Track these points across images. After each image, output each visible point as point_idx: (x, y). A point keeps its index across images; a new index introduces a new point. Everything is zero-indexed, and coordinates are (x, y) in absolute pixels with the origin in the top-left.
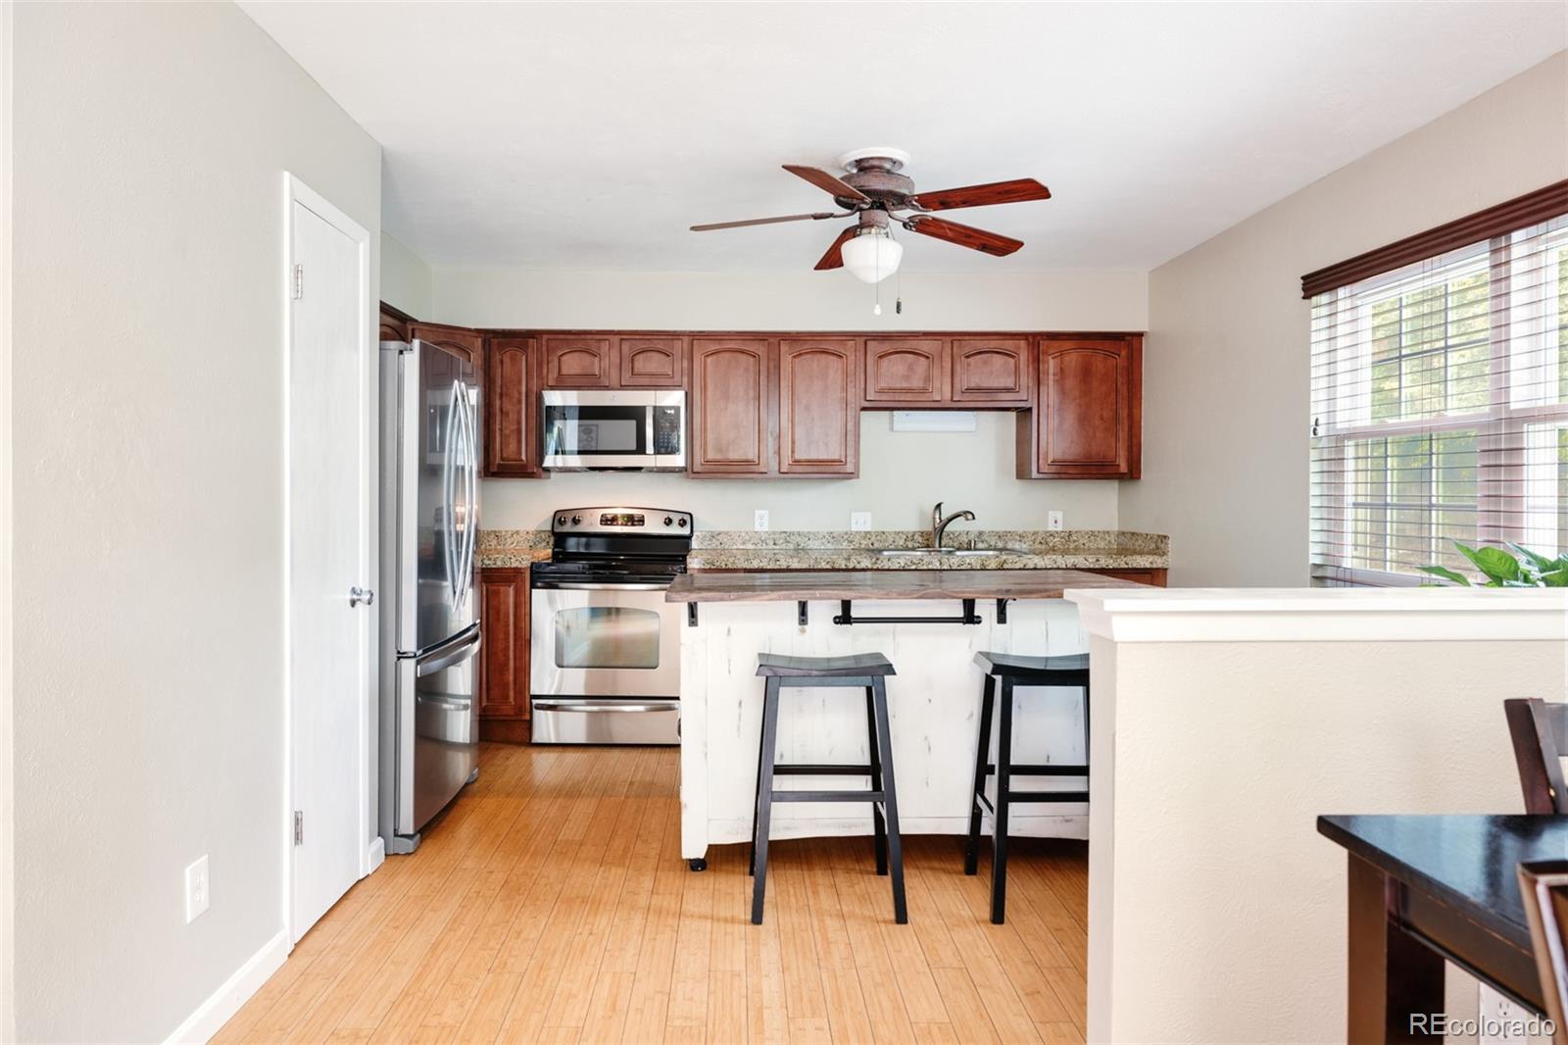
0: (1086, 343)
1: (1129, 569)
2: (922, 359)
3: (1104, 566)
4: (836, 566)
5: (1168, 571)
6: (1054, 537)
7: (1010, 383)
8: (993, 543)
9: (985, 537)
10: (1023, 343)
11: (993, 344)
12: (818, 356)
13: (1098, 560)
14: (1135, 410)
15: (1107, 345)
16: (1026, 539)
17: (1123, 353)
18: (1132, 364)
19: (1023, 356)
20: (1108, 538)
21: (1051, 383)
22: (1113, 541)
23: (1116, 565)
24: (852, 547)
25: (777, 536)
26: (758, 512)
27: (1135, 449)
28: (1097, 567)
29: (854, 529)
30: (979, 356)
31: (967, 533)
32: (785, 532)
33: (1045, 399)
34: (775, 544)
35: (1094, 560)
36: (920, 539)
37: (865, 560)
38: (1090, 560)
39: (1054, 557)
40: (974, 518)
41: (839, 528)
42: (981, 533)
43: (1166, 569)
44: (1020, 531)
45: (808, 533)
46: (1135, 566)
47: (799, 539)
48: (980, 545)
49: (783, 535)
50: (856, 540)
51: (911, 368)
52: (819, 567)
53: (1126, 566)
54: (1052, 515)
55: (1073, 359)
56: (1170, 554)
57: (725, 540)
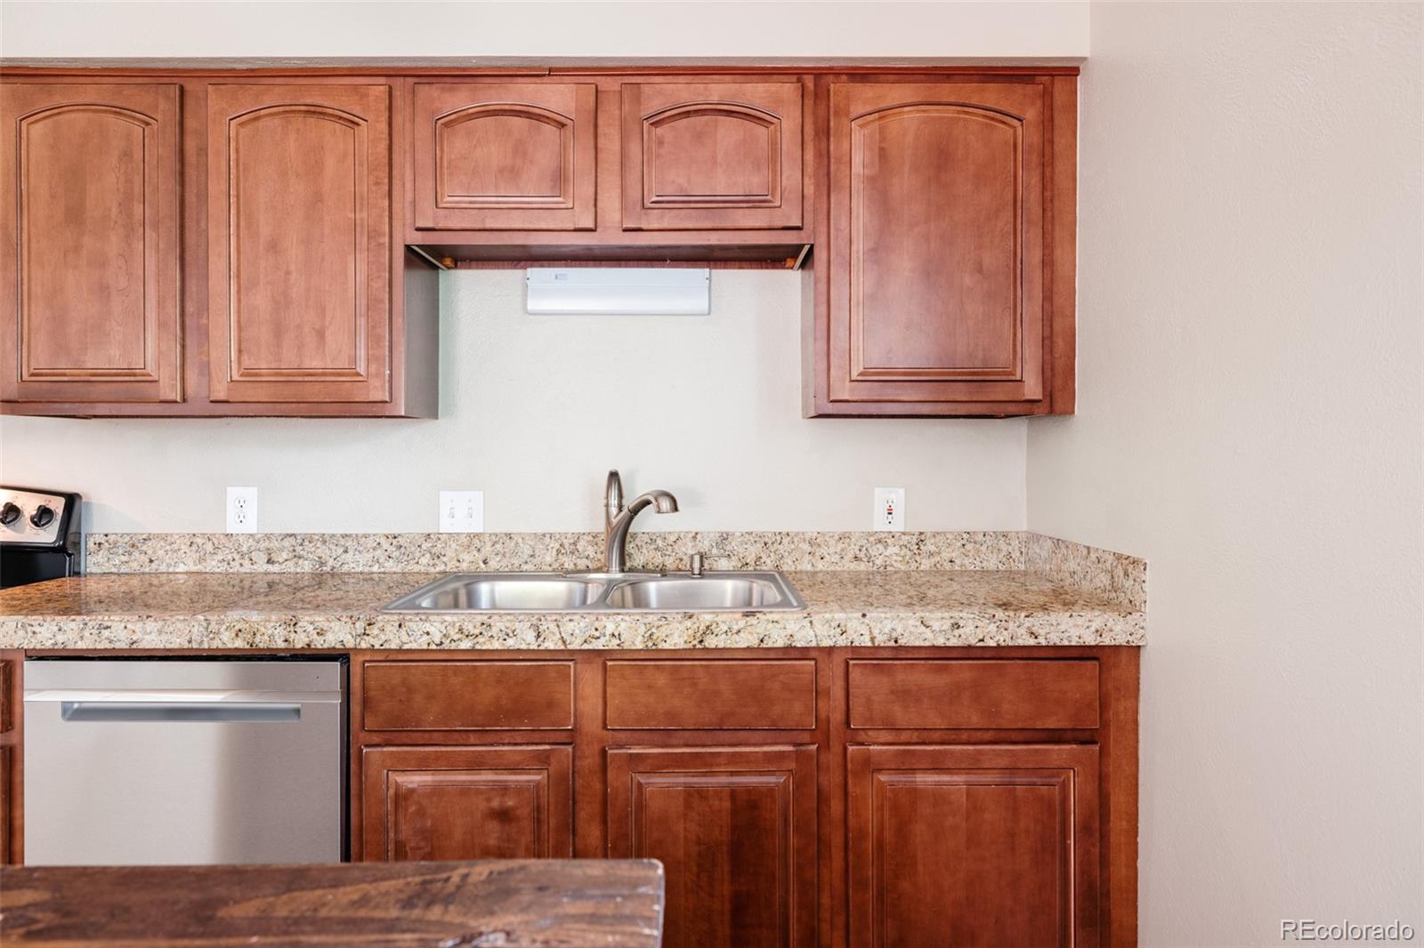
0: (946, 91)
1: (1038, 647)
2: (548, 129)
3: (973, 641)
4: (262, 642)
5: (1142, 651)
6: (886, 546)
7: (754, 182)
8: (751, 559)
9: (733, 545)
10: (788, 90)
11: (717, 91)
12: (298, 121)
13: (956, 626)
14: (1058, 252)
15: (992, 95)
16: (823, 551)
17: (1031, 114)
18: (1052, 142)
19: (789, 123)
20: (1004, 548)
21: (857, 185)
22: (1016, 554)
23: (1003, 639)
24: (441, 568)
25: (275, 544)
26: (234, 493)
27: (1060, 343)
28: (953, 642)
29: (446, 526)
30: (685, 121)
31: (694, 538)
32: (291, 535)
33: (844, 223)
34: (269, 561)
35: (947, 625)
36: (591, 551)
37: (336, 626)
38: (936, 626)
40: (676, 509)
41: (410, 525)
42: (724, 538)
43: (1139, 647)
44: (811, 529)
45: (344, 536)
46: (1055, 639)
47: (323, 551)
48: (724, 564)
49: (287, 543)
50: (450, 553)
51: (520, 150)
52: (216, 644)
53: (1032, 642)
54: (881, 498)
55: (909, 125)
56: (1148, 608)
57: (161, 553)
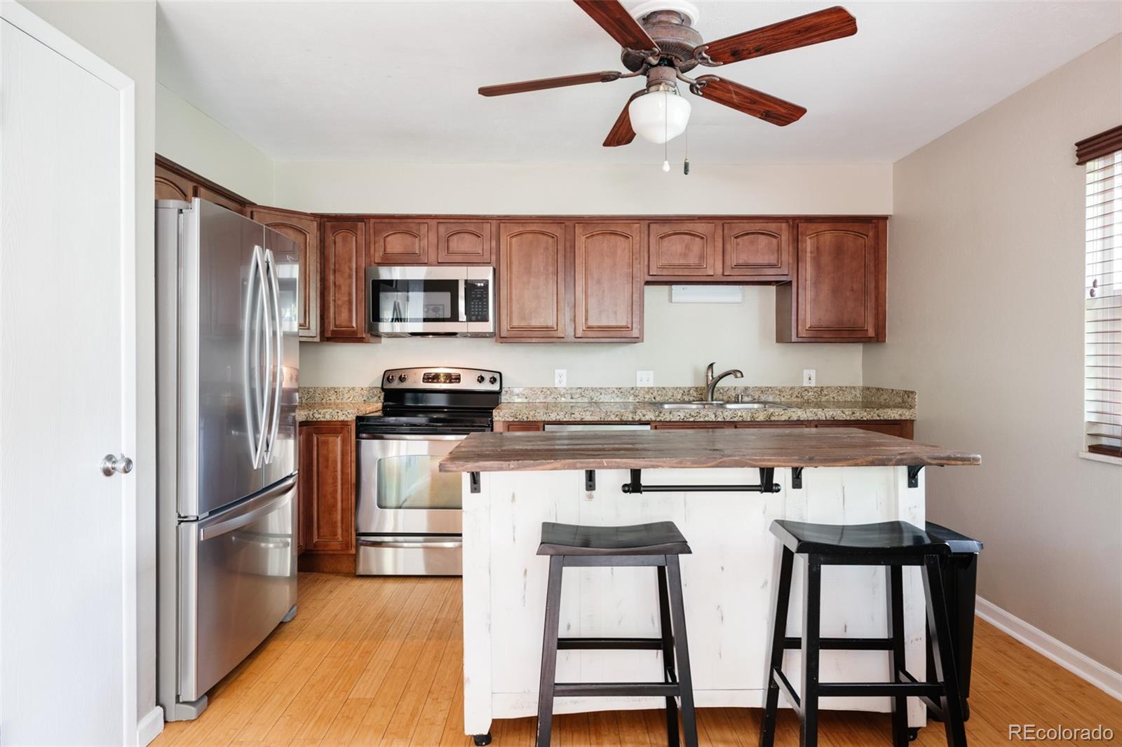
0: (840, 226)
1: (880, 420)
2: (697, 239)
3: (859, 418)
4: (624, 418)
5: (915, 422)
6: (808, 392)
7: (773, 259)
8: (756, 397)
9: (750, 392)
10: (784, 225)
11: (758, 226)
12: (608, 237)
13: (853, 413)
14: (880, 283)
15: (857, 227)
16: (784, 394)
17: (871, 234)
18: (878, 244)
19: (785, 237)
20: (854, 392)
21: (808, 259)
22: (858, 395)
23: (869, 417)
24: (637, 400)
25: (574, 391)
26: (557, 371)
27: (881, 316)
28: (852, 418)
29: (639, 385)
30: (746, 237)
31: (735, 389)
32: (580, 388)
33: (804, 274)
34: (572, 398)
35: (851, 413)
36: (695, 394)
37: (649, 413)
38: (847, 413)
39: (815, 410)
40: (742, 376)
41: (627, 385)
42: (746, 389)
43: (913, 420)
44: (780, 386)
45: (600, 388)
46: (886, 417)
47: (592, 394)
48: (746, 399)
49: (579, 391)
50: (641, 395)
51: (687, 247)
52: (609, 419)
53: (878, 418)
54: (806, 373)
55: (828, 238)
56: (916, 407)
57: (530, 395)
